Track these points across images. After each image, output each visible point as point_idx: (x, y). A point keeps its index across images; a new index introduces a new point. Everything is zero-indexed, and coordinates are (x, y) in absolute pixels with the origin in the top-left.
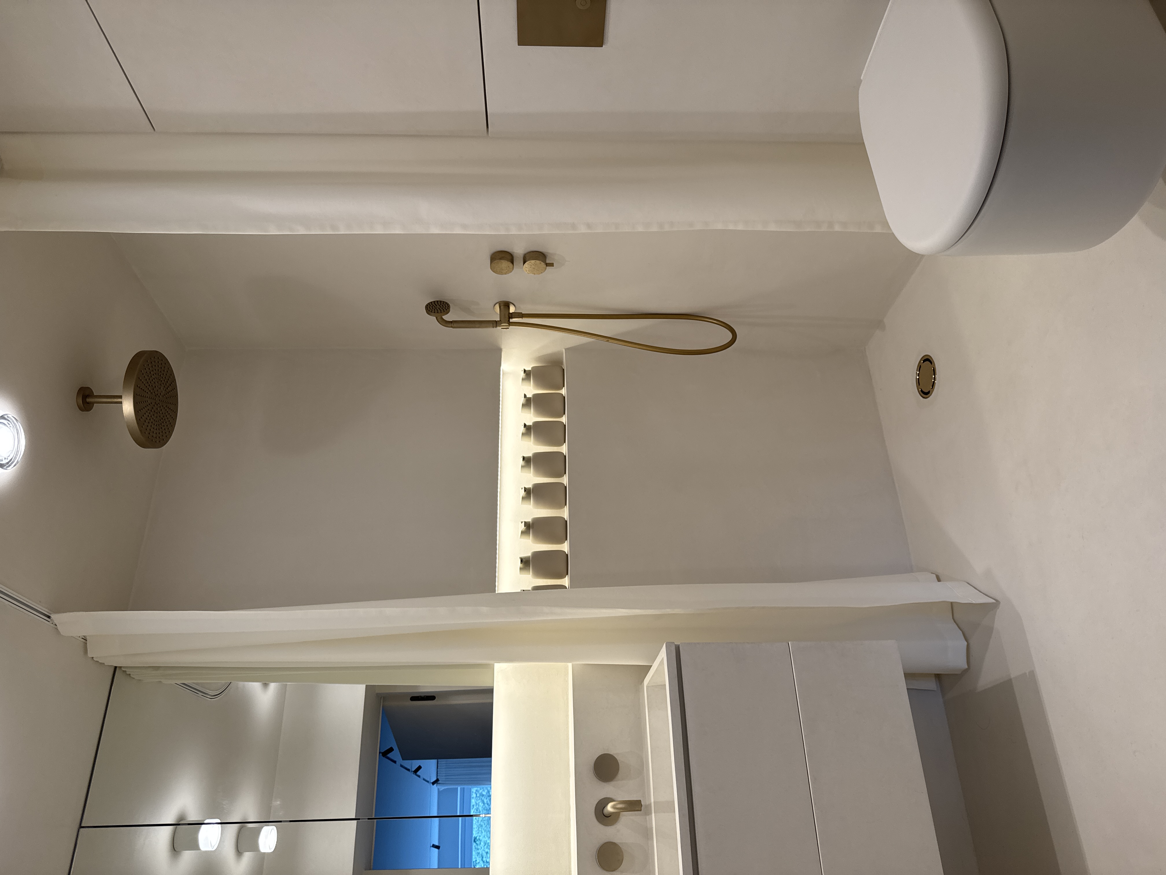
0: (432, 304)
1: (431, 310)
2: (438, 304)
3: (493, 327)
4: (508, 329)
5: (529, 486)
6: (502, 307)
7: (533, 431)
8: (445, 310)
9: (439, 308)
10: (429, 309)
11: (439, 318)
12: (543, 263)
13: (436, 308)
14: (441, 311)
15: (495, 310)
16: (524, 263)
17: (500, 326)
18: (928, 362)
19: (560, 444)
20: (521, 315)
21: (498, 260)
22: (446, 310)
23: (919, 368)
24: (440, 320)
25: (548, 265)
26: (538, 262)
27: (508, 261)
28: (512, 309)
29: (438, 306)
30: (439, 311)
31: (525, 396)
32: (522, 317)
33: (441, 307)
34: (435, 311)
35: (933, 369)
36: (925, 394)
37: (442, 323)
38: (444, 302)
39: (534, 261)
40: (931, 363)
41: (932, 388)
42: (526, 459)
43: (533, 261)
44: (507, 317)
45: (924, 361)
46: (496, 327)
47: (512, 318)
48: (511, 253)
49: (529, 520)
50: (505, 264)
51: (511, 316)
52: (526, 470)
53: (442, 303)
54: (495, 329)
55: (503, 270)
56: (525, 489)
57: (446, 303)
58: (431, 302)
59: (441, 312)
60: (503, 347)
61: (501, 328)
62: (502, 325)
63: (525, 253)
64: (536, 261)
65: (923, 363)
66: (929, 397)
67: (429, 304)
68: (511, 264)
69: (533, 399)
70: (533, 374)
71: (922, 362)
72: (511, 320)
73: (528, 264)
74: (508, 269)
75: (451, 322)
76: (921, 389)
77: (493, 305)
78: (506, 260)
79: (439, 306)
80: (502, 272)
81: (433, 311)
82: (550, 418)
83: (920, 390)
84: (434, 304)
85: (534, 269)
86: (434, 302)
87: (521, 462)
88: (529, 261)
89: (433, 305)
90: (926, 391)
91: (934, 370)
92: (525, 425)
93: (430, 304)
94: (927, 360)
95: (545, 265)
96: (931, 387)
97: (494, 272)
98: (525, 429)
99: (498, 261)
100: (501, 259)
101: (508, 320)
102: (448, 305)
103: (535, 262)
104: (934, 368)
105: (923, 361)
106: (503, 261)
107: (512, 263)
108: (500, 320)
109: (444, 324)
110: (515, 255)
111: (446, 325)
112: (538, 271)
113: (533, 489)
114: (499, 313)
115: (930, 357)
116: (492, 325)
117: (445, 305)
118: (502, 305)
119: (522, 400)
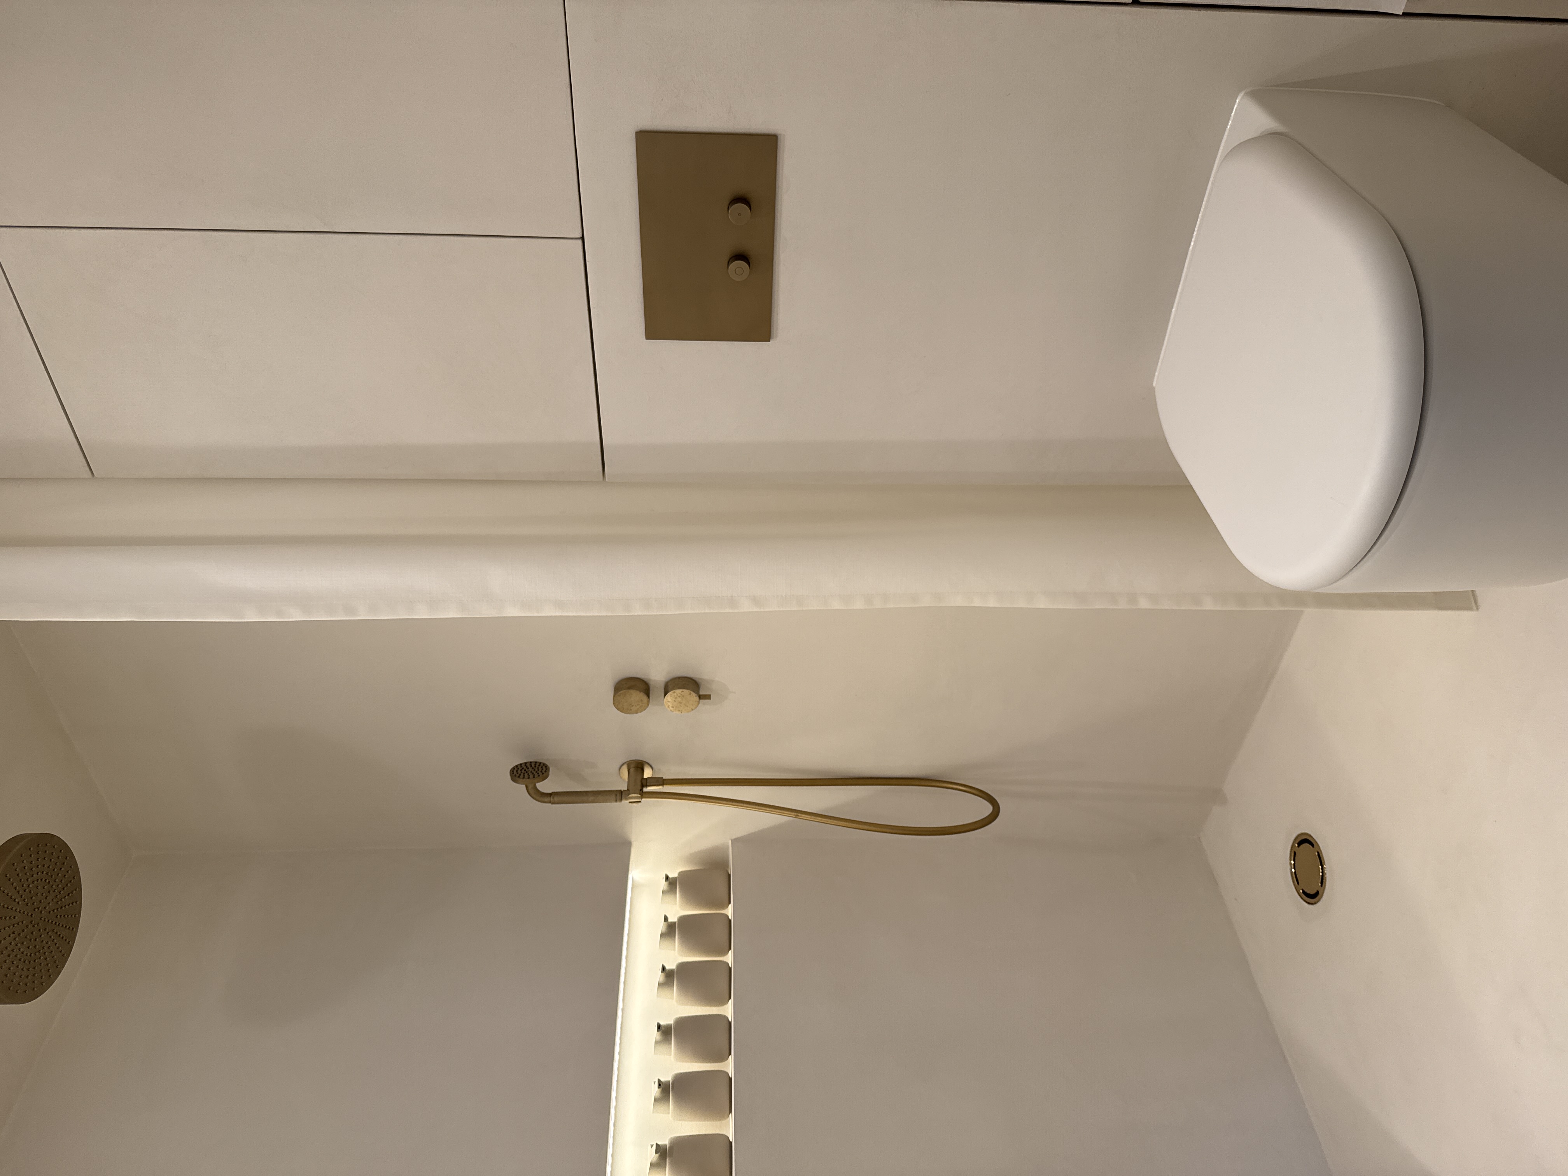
0: (521, 767)
1: (518, 775)
2: (531, 766)
3: (616, 801)
4: (639, 803)
5: (667, 1078)
6: (632, 770)
7: (677, 980)
8: (540, 774)
9: (531, 772)
10: (515, 773)
11: (530, 786)
12: (693, 694)
13: (527, 772)
14: (534, 775)
15: (621, 775)
16: (665, 694)
17: (627, 799)
18: (1307, 844)
19: (722, 1002)
20: (662, 782)
21: (625, 689)
22: (543, 774)
23: (1294, 855)
24: (531, 791)
25: (701, 697)
26: (686, 692)
27: (640, 691)
28: (648, 773)
29: (531, 769)
30: (531, 776)
31: (666, 919)
32: (663, 785)
33: (534, 770)
34: (524, 776)
35: (1316, 853)
36: (1312, 896)
37: (535, 796)
38: (540, 763)
39: (681, 690)
40: (1312, 845)
41: (1322, 886)
42: (663, 1028)
43: (679, 691)
44: (639, 784)
45: (1300, 844)
46: (621, 800)
47: (647, 786)
48: (644, 679)
49: (665, 1141)
50: (636, 696)
51: (645, 783)
52: (663, 1048)
53: (538, 764)
54: (618, 803)
55: (633, 706)
56: (660, 1084)
57: (544, 764)
58: (521, 764)
59: (534, 777)
60: (633, 839)
61: (628, 801)
62: (631, 796)
63: (667, 681)
64: (683, 690)
65: (1298, 846)
66: (1318, 901)
67: (517, 766)
68: (645, 697)
69: (678, 924)
70: (679, 883)
71: (1296, 845)
72: (645, 790)
73: (672, 696)
74: (640, 703)
75: (550, 795)
76: (1303, 890)
77: (619, 766)
78: (637, 690)
79: (533, 768)
80: (631, 710)
81: (522, 776)
82: (707, 956)
83: (1301, 891)
84: (525, 767)
85: (681, 703)
86: (526, 763)
87: (655, 1035)
88: (673, 691)
89: (523, 768)
90: (1312, 892)
91: (1319, 855)
92: (664, 969)
93: (519, 767)
94: (1305, 841)
95: (698, 698)
96: (1320, 884)
97: (618, 709)
98: (663, 974)
99: (625, 691)
100: (629, 688)
101: (640, 788)
102: (546, 767)
103: (682, 692)
104: (1318, 852)
105: (1298, 844)
106: (632, 691)
107: (648, 694)
108: (628, 790)
109: (537, 798)
110: (652, 684)
111: (543, 799)
112: (687, 706)
113: (673, 1082)
114: (627, 780)
115: (1310, 836)
116: (614, 797)
117: (542, 767)
118: (632, 766)
119: (661, 926)
